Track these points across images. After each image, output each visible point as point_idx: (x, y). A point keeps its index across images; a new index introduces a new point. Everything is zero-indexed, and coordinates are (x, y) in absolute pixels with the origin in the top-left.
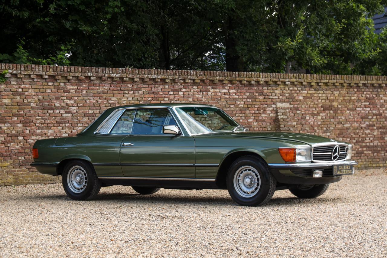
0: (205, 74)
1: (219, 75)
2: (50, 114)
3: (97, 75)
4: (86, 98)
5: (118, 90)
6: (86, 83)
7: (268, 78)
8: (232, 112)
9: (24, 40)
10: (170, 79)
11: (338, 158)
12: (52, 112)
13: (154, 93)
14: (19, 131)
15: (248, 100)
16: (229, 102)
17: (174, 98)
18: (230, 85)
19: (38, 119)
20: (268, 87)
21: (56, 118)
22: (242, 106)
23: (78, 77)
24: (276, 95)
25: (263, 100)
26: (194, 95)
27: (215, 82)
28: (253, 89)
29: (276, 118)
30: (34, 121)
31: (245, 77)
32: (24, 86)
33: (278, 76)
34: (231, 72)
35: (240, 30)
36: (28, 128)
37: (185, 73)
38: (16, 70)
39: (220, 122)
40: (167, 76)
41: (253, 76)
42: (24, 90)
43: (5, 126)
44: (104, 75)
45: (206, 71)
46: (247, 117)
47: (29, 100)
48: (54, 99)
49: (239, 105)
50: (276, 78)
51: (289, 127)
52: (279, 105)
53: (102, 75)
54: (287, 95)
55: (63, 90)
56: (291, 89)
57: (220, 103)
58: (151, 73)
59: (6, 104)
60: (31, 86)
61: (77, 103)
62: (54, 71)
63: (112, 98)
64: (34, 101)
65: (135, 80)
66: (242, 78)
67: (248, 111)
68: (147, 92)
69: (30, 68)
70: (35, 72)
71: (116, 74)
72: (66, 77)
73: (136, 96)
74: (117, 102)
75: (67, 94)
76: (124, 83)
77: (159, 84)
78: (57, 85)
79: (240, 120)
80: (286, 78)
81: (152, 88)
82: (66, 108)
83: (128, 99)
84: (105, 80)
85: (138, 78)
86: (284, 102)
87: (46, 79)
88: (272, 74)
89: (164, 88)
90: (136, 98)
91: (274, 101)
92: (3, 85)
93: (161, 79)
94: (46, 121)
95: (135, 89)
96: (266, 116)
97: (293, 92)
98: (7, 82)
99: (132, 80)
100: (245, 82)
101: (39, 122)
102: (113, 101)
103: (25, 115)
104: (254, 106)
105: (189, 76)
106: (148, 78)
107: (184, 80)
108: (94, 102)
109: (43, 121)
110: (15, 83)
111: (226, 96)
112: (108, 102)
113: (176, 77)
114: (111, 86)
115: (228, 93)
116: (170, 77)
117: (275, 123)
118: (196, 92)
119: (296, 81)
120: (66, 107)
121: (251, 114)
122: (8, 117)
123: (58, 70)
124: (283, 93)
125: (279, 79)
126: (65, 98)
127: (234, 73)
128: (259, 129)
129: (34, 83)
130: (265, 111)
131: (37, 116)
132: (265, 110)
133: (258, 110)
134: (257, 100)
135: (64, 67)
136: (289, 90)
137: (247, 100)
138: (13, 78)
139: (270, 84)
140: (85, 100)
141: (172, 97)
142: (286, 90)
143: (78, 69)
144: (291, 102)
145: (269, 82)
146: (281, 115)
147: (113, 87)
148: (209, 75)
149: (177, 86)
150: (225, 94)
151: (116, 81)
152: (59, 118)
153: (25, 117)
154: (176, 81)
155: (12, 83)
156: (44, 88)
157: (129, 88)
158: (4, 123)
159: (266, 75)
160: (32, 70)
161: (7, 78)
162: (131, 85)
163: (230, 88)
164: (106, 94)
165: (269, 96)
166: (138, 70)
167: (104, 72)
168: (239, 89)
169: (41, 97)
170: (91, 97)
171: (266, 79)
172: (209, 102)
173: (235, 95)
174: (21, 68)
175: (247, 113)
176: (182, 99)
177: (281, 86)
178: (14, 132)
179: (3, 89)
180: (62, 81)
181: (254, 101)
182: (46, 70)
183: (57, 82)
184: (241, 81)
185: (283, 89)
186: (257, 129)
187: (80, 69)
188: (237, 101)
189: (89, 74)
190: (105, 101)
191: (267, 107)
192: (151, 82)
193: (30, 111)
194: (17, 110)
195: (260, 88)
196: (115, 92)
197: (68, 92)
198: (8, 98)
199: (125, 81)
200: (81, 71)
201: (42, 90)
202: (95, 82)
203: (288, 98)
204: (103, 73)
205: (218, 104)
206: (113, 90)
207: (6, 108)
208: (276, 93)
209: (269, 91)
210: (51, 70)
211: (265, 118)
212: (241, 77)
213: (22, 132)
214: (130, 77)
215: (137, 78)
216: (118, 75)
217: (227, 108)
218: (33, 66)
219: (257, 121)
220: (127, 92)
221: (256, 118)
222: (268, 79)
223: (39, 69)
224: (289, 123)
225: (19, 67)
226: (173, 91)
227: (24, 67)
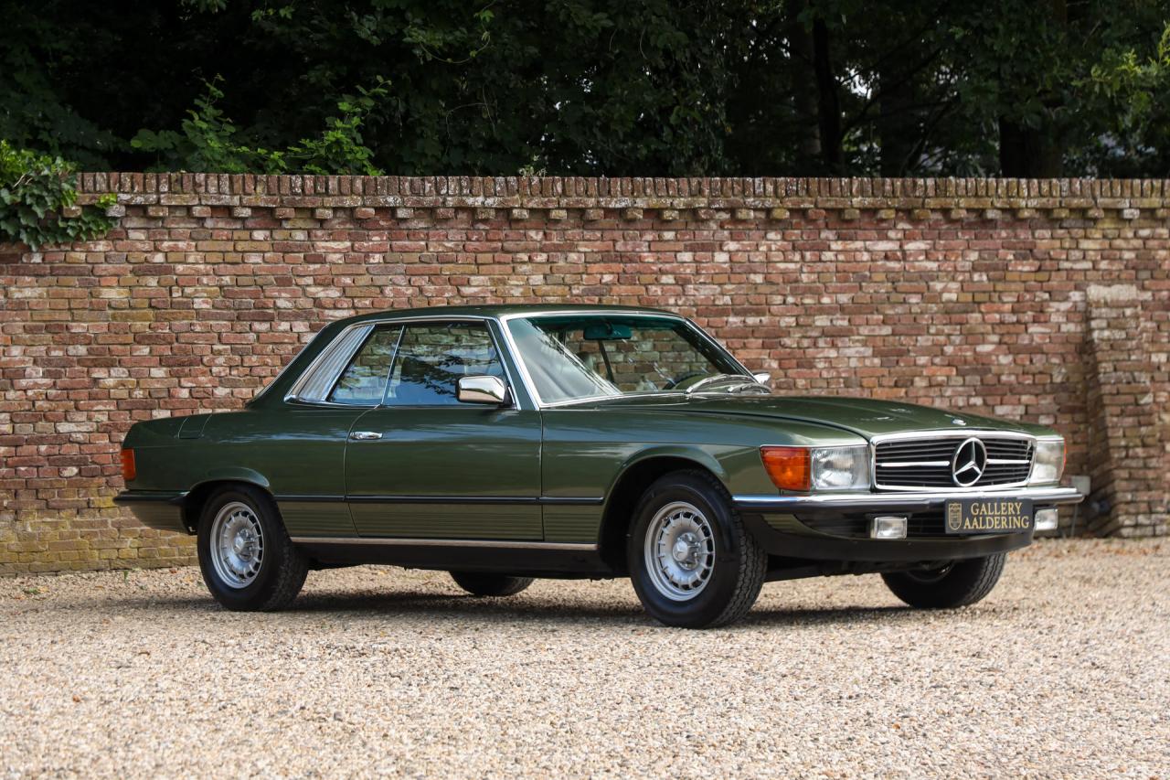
0: (808, 190)
1: (862, 192)
2: (258, 333)
3: (419, 202)
4: (380, 280)
5: (494, 251)
6: (383, 228)
7: (1051, 196)
8: (915, 319)
9: (218, 85)
10: (680, 210)
11: (981, 478)
12: (264, 327)
13: (621, 257)
14: (158, 390)
15: (976, 277)
16: (902, 285)
17: (698, 273)
18: (907, 226)
19: (220, 353)
20: (1052, 228)
21: (280, 347)
22: (954, 296)
23: (352, 209)
24: (1084, 258)
25: (1033, 275)
26: (769, 262)
27: (847, 217)
28: (995, 236)
29: (1084, 338)
30: (205, 360)
31: (961, 197)
32: (171, 243)
33: (1093, 190)
34: (909, 181)
35: (975, 23)
36: (184, 382)
37: (733, 188)
38: (145, 192)
39: (869, 351)
40: (669, 201)
41: (992, 192)
42: (172, 257)
43: (110, 376)
44: (444, 203)
45: (810, 179)
46: (972, 338)
47: (188, 290)
48: (271, 284)
49: (941, 294)
50: (1082, 196)
51: (1132, 373)
52: (1096, 292)
53: (436, 201)
54: (1128, 255)
55: (302, 255)
56: (1145, 233)
57: (870, 288)
58: (609, 192)
59: (113, 304)
60: (194, 244)
61: (352, 298)
62: (269, 194)
63: (472, 278)
64: (205, 291)
65: (554, 214)
66: (948, 200)
67: (977, 316)
68: (599, 257)
69: (188, 184)
70: (206, 198)
71: (486, 197)
72: (312, 211)
73: (559, 270)
74: (492, 292)
75: (318, 266)
76: (513, 226)
77: (639, 226)
78: (282, 237)
79: (946, 348)
80: (1122, 196)
81: (615, 241)
82: (313, 313)
83: (531, 281)
84: (447, 220)
85: (562, 209)
86: (1119, 280)
87: (243, 219)
88: (1065, 182)
89: (661, 240)
90: (558, 276)
91: (1079, 277)
92: (102, 242)
93: (648, 212)
94: (246, 359)
95: (554, 244)
96: (1048, 330)
97: (1152, 243)
98: (115, 232)
99: (542, 216)
100: (963, 214)
101: (221, 360)
102: (476, 289)
103: (177, 339)
104: (1000, 298)
105: (748, 196)
106: (598, 206)
107: (732, 210)
108: (410, 291)
109: (237, 358)
110: (141, 235)
111: (892, 264)
112: (459, 291)
113: (702, 202)
114: (469, 239)
115: (899, 254)
116: (680, 202)
117: (1081, 358)
118: (778, 250)
119: (1163, 207)
120: (315, 310)
121: (989, 327)
122: (120, 347)
123: (285, 190)
124: (1111, 247)
125: (1094, 198)
126: (310, 280)
127: (921, 182)
128: (1021, 379)
129: (204, 234)
130: (1040, 315)
131: (216, 341)
132: (1042, 311)
133: (1013, 311)
134: (1009, 276)
135: (303, 178)
136: (1136, 236)
137: (971, 277)
138: (135, 219)
139: (1061, 220)
140: (380, 287)
141: (688, 271)
142: (1126, 239)
143: (352, 183)
144: (1147, 282)
145: (1056, 211)
146: (1102, 329)
147: (477, 240)
148: (823, 192)
149: (705, 233)
150: (886, 258)
151: (485, 221)
152: (290, 347)
153: (176, 344)
154: (702, 215)
155: (133, 235)
156: (239, 248)
157: (531, 245)
158: (106, 366)
159: (1045, 187)
160: (196, 192)
161: (114, 218)
162: (541, 234)
163: (908, 237)
164: (450, 266)
165: (1059, 260)
166: (563, 180)
167: (444, 191)
168: (940, 239)
169: (227, 280)
170: (399, 277)
171: (1044, 200)
172: (826, 287)
173: (927, 258)
174: (158, 184)
175: (972, 321)
176: (724, 278)
177: (1106, 226)
178: (139, 394)
179: (103, 255)
180: (300, 224)
181: (999, 280)
182: (244, 190)
183: (281, 227)
184: (946, 211)
185: (1111, 233)
186: (1013, 378)
187: (359, 184)
188: (933, 280)
189: (390, 199)
190: (450, 287)
191: (1052, 299)
192: (612, 221)
193: (191, 325)
194: (148, 323)
195: (1024, 234)
196: (482, 258)
197: (321, 260)
198: (119, 286)
199: (518, 221)
200: (364, 191)
201: (230, 257)
202: (414, 224)
203: (1133, 268)
204: (438, 193)
205: (860, 293)
206: (476, 251)
207: (114, 317)
208: (1085, 251)
209: (1057, 243)
210: (259, 189)
211: (1044, 338)
212: (946, 196)
213: (165, 394)
214: (535, 206)
215: (559, 208)
216: (490, 201)
217: (894, 304)
218: (201, 177)
219: (1013, 350)
220: (526, 258)
221: (1006, 339)
222: (1051, 200)
223: (219, 186)
224: (1133, 357)
225: (154, 182)
226: (692, 249)
227: (170, 183)
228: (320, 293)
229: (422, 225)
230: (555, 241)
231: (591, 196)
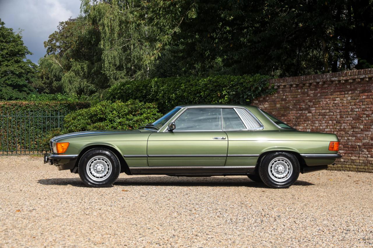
228: (309, 103)
229: (327, 86)
230: (353, 88)
231: (356, 75)
